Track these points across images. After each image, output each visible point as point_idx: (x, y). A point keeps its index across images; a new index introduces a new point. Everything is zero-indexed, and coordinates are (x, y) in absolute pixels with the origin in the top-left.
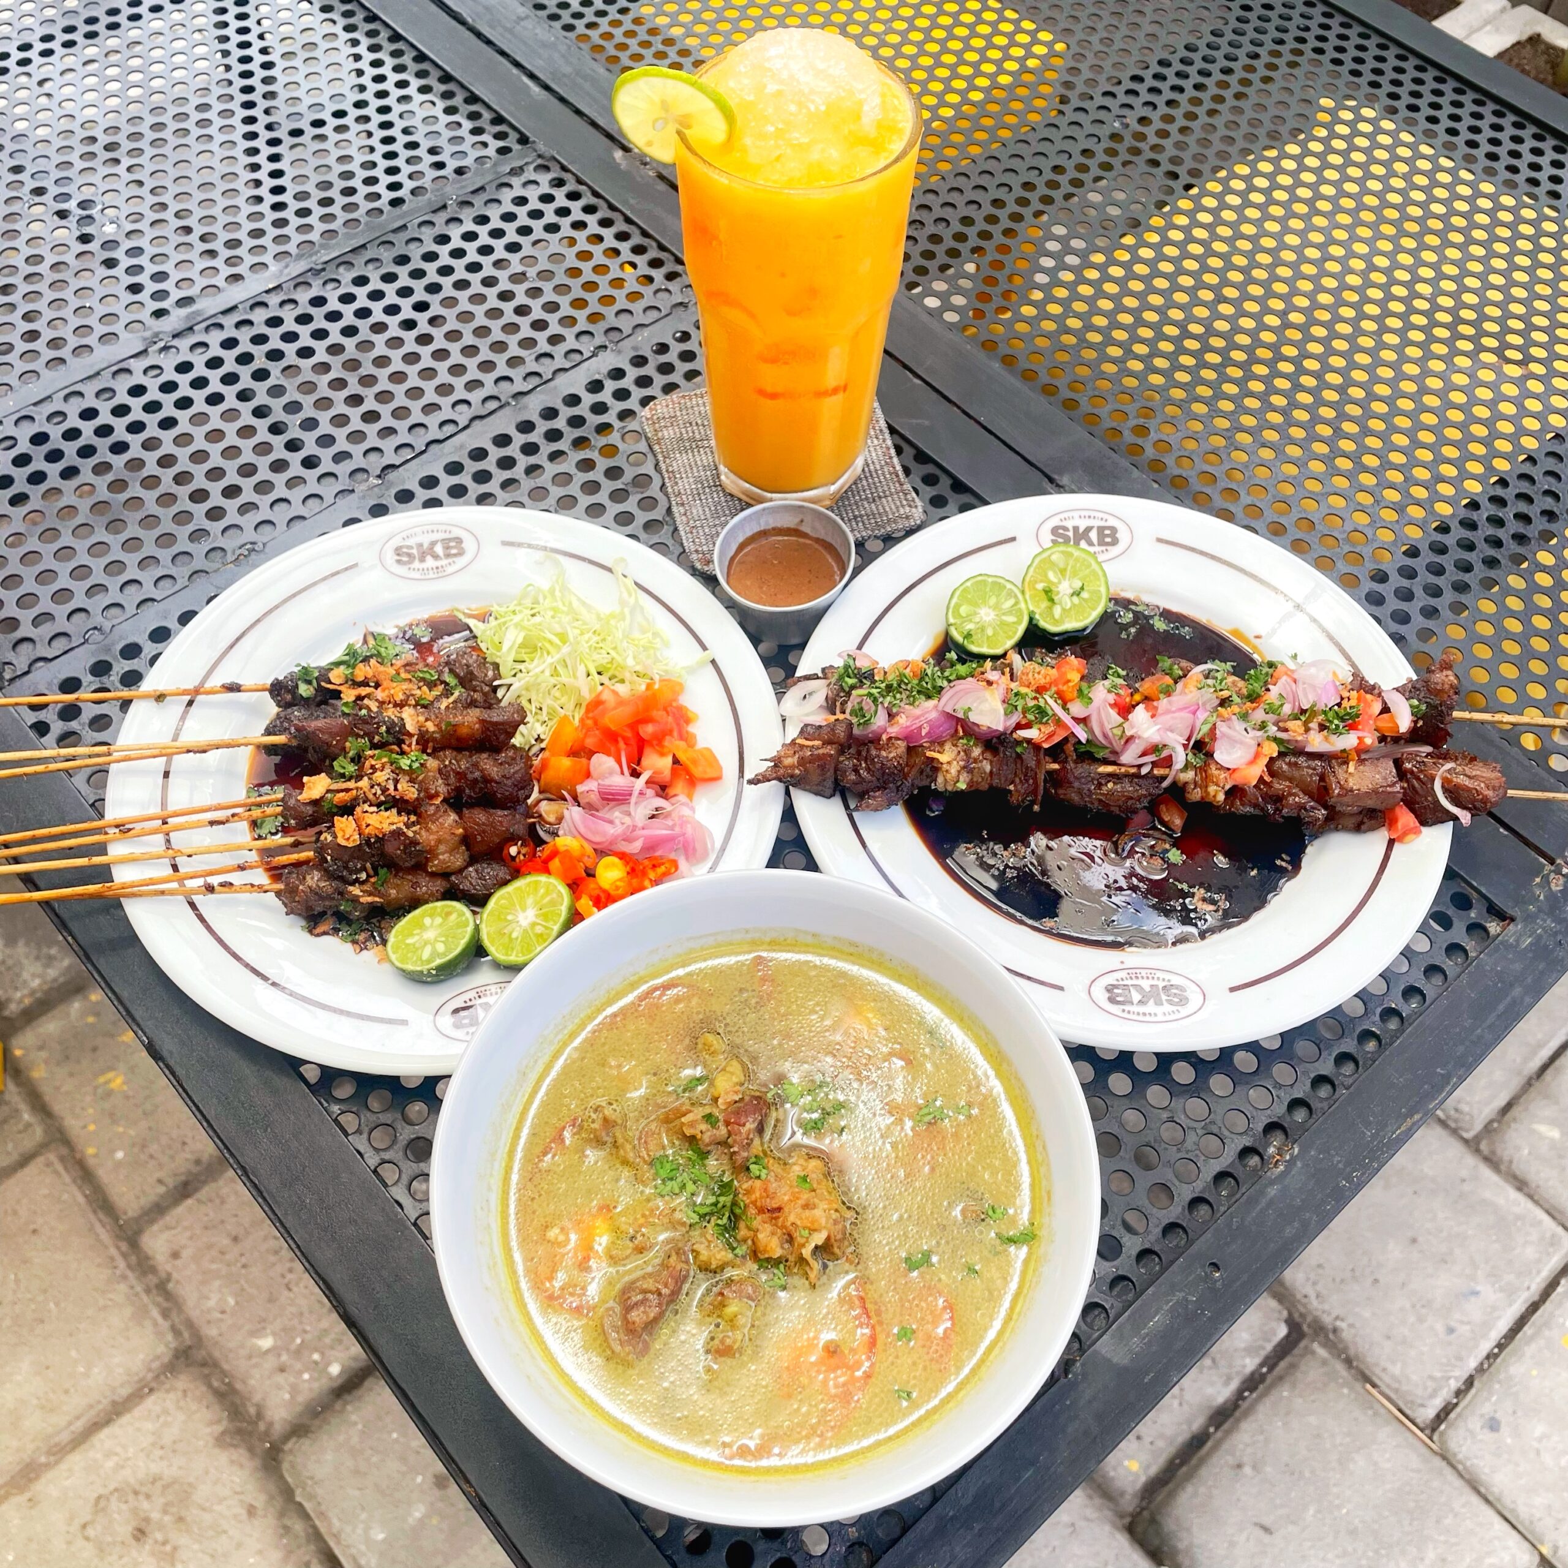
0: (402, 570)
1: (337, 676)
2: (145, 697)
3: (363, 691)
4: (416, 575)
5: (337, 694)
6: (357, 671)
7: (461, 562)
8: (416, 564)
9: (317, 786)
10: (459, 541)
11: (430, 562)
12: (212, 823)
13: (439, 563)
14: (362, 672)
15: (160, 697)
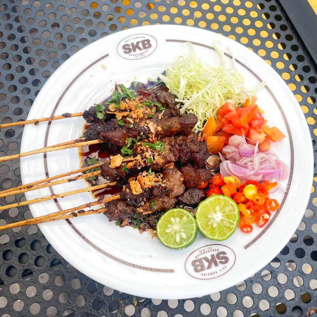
0: (127, 56)
1: (112, 107)
2: (30, 122)
3: (125, 114)
4: (133, 57)
5: (113, 116)
6: (121, 105)
7: (150, 50)
8: (132, 53)
9: (117, 160)
10: (148, 41)
11: (138, 52)
12: (70, 180)
13: (142, 51)
14: (123, 105)
15: (36, 123)
